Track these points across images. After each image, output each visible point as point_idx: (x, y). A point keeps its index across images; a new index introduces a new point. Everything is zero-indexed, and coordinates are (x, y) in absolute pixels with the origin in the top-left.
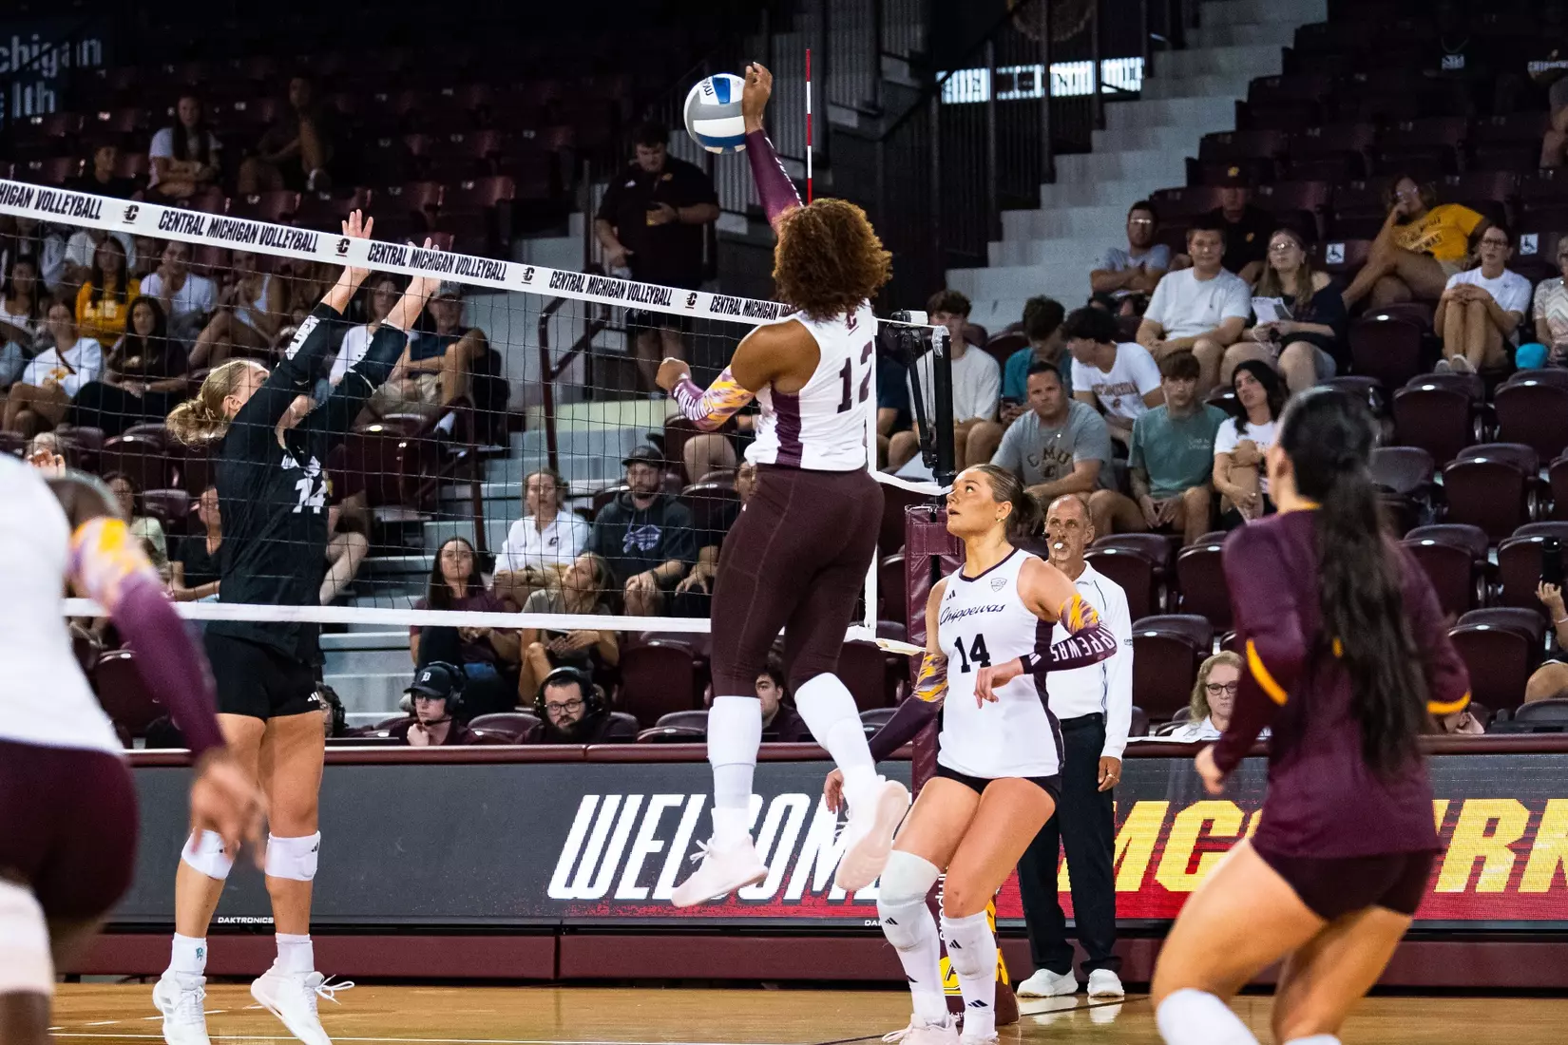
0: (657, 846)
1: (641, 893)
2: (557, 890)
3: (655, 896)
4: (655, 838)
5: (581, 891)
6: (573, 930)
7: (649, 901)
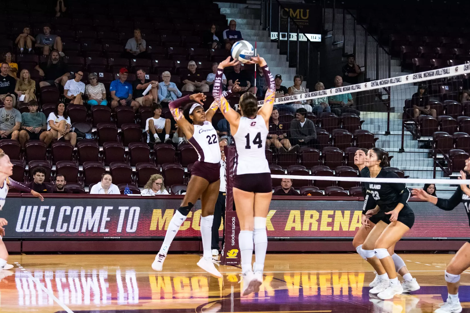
0: (44, 219)
1: (42, 230)
2: (18, 229)
3: (46, 231)
5: (25, 230)
6: (24, 240)
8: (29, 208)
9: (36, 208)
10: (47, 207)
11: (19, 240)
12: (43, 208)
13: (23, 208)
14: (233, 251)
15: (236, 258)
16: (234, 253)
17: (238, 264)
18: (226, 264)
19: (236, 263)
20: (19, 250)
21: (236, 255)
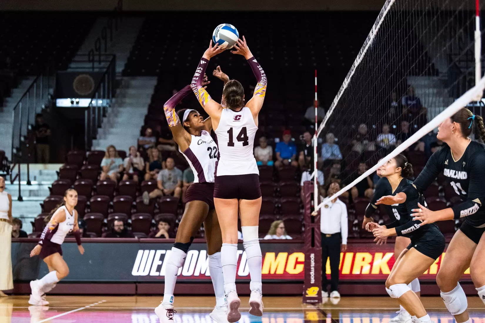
0: (160, 263)
1: (157, 274)
2: (135, 273)
4: (160, 260)
5: (142, 273)
6: (140, 282)
7: (159, 276)
8: (147, 252)
9: (153, 252)
10: (163, 252)
11: (135, 283)
12: (160, 252)
13: (140, 252)
14: (312, 289)
15: (316, 296)
16: (314, 291)
17: (318, 303)
18: (307, 303)
19: (317, 301)
20: (134, 292)
21: (316, 293)
